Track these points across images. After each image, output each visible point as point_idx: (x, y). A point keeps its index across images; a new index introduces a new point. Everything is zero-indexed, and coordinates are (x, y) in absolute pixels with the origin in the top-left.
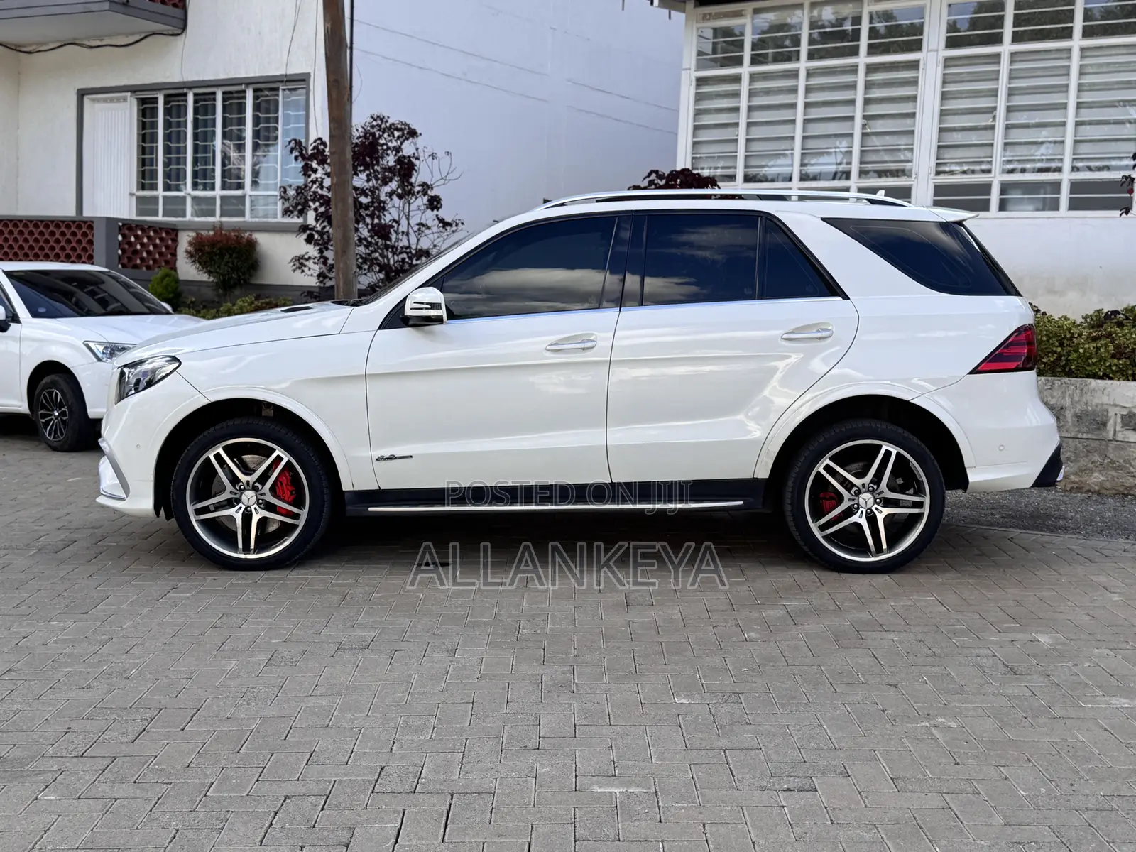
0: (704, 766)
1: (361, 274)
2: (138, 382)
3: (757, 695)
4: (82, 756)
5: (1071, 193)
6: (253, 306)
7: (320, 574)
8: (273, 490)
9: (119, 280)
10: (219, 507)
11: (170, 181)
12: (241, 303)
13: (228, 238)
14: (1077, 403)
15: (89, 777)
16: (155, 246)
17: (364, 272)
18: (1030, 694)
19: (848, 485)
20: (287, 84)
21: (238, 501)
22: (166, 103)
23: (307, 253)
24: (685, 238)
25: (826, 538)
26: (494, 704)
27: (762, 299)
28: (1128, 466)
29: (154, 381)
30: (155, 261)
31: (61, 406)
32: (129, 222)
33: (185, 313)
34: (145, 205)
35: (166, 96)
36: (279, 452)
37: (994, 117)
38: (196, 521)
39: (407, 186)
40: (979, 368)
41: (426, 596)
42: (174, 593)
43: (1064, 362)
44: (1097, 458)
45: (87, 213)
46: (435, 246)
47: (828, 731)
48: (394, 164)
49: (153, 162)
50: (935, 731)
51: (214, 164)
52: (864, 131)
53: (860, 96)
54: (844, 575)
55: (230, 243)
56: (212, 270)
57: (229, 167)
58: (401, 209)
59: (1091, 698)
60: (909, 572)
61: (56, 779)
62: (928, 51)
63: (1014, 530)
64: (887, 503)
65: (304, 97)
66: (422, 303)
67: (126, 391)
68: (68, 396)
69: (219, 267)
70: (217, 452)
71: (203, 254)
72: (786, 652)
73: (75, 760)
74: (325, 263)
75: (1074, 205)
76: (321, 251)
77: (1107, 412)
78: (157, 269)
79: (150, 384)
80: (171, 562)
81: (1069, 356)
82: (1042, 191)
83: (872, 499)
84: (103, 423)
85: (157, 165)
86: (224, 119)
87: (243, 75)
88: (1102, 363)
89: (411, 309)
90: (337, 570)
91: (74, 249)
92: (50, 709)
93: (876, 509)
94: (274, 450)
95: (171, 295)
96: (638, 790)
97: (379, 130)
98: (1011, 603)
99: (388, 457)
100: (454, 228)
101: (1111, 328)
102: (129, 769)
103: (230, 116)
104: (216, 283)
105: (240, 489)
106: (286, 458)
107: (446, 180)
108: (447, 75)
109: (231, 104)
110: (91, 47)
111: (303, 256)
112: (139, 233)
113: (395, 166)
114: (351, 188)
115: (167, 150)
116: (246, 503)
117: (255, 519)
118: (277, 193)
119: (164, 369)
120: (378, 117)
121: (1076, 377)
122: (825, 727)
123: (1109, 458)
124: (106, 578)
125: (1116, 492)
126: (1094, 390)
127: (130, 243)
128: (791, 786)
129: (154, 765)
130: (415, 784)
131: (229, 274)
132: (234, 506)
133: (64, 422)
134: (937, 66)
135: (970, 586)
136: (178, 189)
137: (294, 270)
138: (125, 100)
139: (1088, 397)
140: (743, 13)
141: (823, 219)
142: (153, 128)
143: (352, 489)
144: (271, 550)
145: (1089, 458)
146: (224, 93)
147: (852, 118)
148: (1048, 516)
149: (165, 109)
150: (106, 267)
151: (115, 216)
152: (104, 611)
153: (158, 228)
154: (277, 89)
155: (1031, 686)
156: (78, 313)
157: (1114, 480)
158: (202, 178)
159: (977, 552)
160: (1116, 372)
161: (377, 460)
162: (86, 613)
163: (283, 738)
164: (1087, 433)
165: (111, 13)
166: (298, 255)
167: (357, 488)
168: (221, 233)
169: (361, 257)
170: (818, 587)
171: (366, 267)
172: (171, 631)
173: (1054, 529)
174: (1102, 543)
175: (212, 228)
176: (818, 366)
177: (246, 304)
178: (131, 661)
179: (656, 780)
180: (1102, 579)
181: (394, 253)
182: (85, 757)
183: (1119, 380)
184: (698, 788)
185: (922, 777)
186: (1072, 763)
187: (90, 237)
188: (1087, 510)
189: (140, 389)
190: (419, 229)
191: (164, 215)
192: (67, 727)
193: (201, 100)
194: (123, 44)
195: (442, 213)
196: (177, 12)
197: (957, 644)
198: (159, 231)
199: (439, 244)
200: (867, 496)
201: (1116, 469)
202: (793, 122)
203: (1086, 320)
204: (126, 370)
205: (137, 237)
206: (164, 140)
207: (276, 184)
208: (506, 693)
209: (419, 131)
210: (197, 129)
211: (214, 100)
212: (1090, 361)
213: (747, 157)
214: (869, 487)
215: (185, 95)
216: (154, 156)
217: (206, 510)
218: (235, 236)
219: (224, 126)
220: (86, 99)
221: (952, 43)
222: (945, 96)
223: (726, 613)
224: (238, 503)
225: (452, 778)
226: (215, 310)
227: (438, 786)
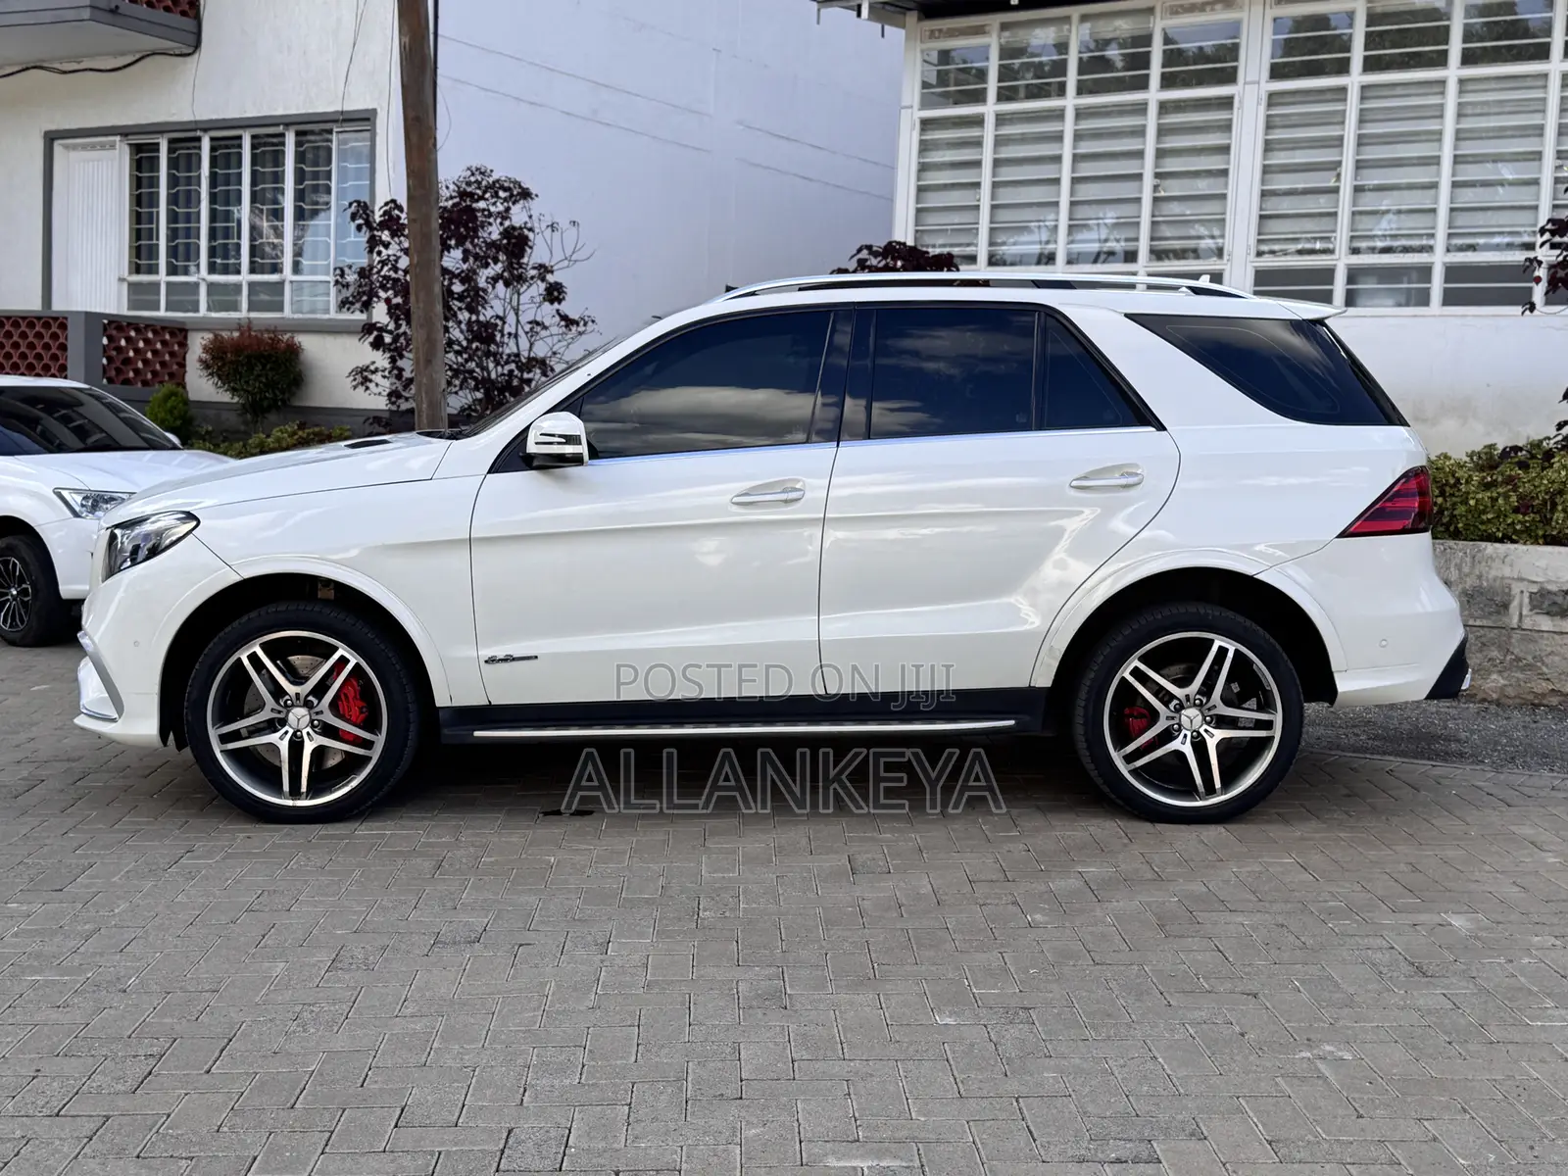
0: (988, 1124)
1: (450, 393)
2: (136, 549)
3: (1056, 1011)
4: (57, 1115)
5: (1446, 282)
6: (296, 437)
7: (403, 828)
8: (334, 706)
9: (104, 401)
10: (256, 731)
11: (177, 261)
12: (279, 434)
13: (260, 341)
14: (1467, 575)
15: (69, 1149)
16: (155, 352)
17: (454, 390)
18: (1451, 1006)
19: (1166, 697)
20: (344, 125)
21: (283, 722)
22: (170, 151)
23: (373, 363)
24: (907, 343)
25: (1133, 772)
26: (671, 1028)
27: (1040, 430)
28: (1539, 664)
29: (160, 549)
30: (155, 373)
31: (21, 580)
32: (119, 320)
33: (199, 448)
34: (141, 294)
35: (171, 142)
36: (342, 651)
37: (1339, 176)
38: (221, 751)
39: (517, 269)
40: (1352, 530)
41: (559, 861)
42: (188, 859)
43: (1447, 519)
44: (1495, 653)
45: (58, 306)
46: (555, 353)
47: (1166, 1067)
48: (499, 237)
49: (152, 234)
50: (1322, 1066)
51: (239, 237)
52: (1157, 195)
53: (1150, 145)
54: (1160, 827)
55: (262, 348)
56: (236, 386)
57: (260, 241)
58: (508, 300)
59: (1539, 1012)
60: (1252, 822)
61: (18, 1152)
62: (1245, 83)
63: (1391, 758)
64: (1222, 722)
65: (369, 143)
66: (553, 435)
67: (119, 562)
68: (32, 567)
69: (247, 382)
70: (252, 651)
71: (224, 365)
72: (1091, 945)
73: (47, 1122)
74: (399, 377)
75: (1451, 298)
76: (393, 360)
77: (1510, 589)
78: (157, 386)
79: (154, 552)
80: (183, 811)
81: (1454, 509)
82: (1405, 279)
83: (1200, 717)
84: (85, 608)
85: (158, 239)
86: (254, 173)
87: (280, 111)
88: (1501, 520)
89: (537, 443)
90: (427, 823)
91: (39, 357)
92: (9, 1039)
93: (1206, 731)
94: (335, 649)
95: (178, 423)
96: (894, 1163)
97: (479, 188)
98: (1402, 867)
99: (502, 657)
100: (581, 328)
101: (1511, 470)
102: (128, 1136)
103: (262, 170)
104: (243, 405)
105: (286, 706)
106: (353, 660)
107: (570, 261)
108: (568, 114)
109: (264, 152)
110: (65, 72)
111: (368, 367)
112: (133, 334)
113: (500, 240)
114: (438, 272)
115: (173, 217)
116: (294, 725)
117: (309, 748)
118: (331, 279)
119: (174, 531)
120: (477, 169)
121: (1465, 540)
122: (1160, 1060)
123: (1512, 653)
124: (89, 836)
125: (1523, 701)
126: (1491, 557)
127: (119, 349)
128: (1122, 1154)
129: (168, 1128)
130: (560, 1156)
131: (261, 393)
132: (276, 731)
133: (25, 604)
134: (1258, 104)
135: (1343, 843)
136: (186, 272)
137: (355, 387)
138: (113, 146)
139: (1482, 568)
140: (987, 28)
141: (1127, 315)
142: (151, 186)
143: (449, 704)
144: (331, 793)
145: (1485, 653)
146: (253, 137)
147: (1139, 177)
148: (1435, 738)
149: (169, 159)
150: (85, 383)
151: (98, 310)
152: (87, 886)
153: (159, 328)
154: (330, 132)
155: (1452, 994)
156: (45, 448)
157: (1520, 685)
158: (223, 257)
159: (1345, 791)
160: (1522, 532)
161: (486, 662)
162: (61, 890)
163: (359, 1085)
164: (1481, 618)
165: (91, 22)
166: (361, 366)
167: (456, 703)
168: (250, 335)
169: (451, 368)
170: (1125, 845)
171: (457, 382)
172: (187, 917)
173: (1446, 756)
174: (1518, 777)
175: (238, 327)
176: (1122, 526)
177: (286, 435)
178: (129, 964)
179: (920, 1145)
180: (1527, 831)
181: (497, 363)
182: (62, 1116)
183: (1525, 544)
184: (985, 1160)
185: (1312, 1138)
186: (1526, 1113)
187: (61, 340)
188: (1486, 728)
189: (139, 560)
190: (531, 329)
191: (167, 310)
192: (35, 1068)
193: (221, 147)
194: (109, 68)
195: (565, 307)
196: (187, 23)
197: (1336, 929)
198: (161, 331)
199: (561, 351)
200: (1192, 712)
201: (1522, 670)
202: (1057, 181)
203: (1472, 459)
204: (118, 532)
205: (128, 339)
206: (168, 204)
207: (329, 264)
208: (688, 1011)
209: (533, 191)
210: (216, 188)
211: (240, 146)
212: (1484, 517)
213: (992, 230)
214: (1195, 700)
215: (199, 139)
216: (154, 226)
217: (236, 736)
218: (270, 338)
219: (254, 183)
220: (58, 146)
221: (1277, 72)
222: (1269, 147)
223: (998, 884)
224: (283, 726)
225: (615, 1146)
226: (241, 443)
227: (594, 1161)
